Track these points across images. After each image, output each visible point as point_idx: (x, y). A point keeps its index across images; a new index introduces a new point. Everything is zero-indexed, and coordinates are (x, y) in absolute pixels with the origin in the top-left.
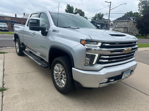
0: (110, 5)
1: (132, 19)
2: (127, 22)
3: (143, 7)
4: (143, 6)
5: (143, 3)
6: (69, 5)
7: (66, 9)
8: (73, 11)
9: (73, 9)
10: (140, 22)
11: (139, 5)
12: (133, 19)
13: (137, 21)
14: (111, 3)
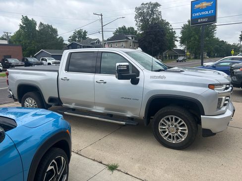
0: (102, 18)
1: (130, 38)
2: (125, 43)
3: (141, 21)
4: (140, 19)
5: (140, 16)
6: (26, 17)
7: (22, 24)
8: (35, 27)
9: (36, 24)
10: (142, 41)
11: (136, 18)
12: (132, 38)
13: (139, 40)
14: (102, 16)
